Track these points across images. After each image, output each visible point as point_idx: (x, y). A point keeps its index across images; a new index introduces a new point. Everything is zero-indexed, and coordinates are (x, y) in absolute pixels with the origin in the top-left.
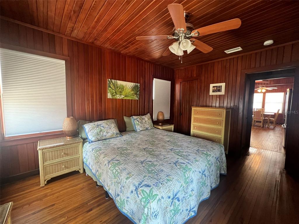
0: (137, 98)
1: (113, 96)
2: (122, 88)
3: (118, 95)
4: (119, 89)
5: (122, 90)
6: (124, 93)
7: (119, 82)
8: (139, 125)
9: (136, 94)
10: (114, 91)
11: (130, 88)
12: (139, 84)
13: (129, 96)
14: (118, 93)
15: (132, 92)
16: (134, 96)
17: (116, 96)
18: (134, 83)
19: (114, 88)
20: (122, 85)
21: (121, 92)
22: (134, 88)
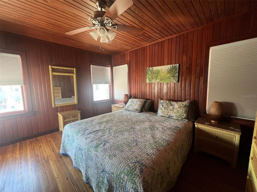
0: (174, 81)
1: (150, 81)
2: (158, 72)
3: (154, 80)
4: (155, 74)
5: (158, 75)
6: (159, 77)
7: (155, 68)
8: (162, 110)
9: (173, 76)
10: (151, 77)
11: (166, 72)
12: (178, 64)
13: (164, 79)
14: (154, 78)
15: (168, 75)
16: (170, 79)
17: (152, 81)
18: (171, 65)
19: (151, 74)
20: (158, 70)
21: (156, 77)
22: (171, 70)
